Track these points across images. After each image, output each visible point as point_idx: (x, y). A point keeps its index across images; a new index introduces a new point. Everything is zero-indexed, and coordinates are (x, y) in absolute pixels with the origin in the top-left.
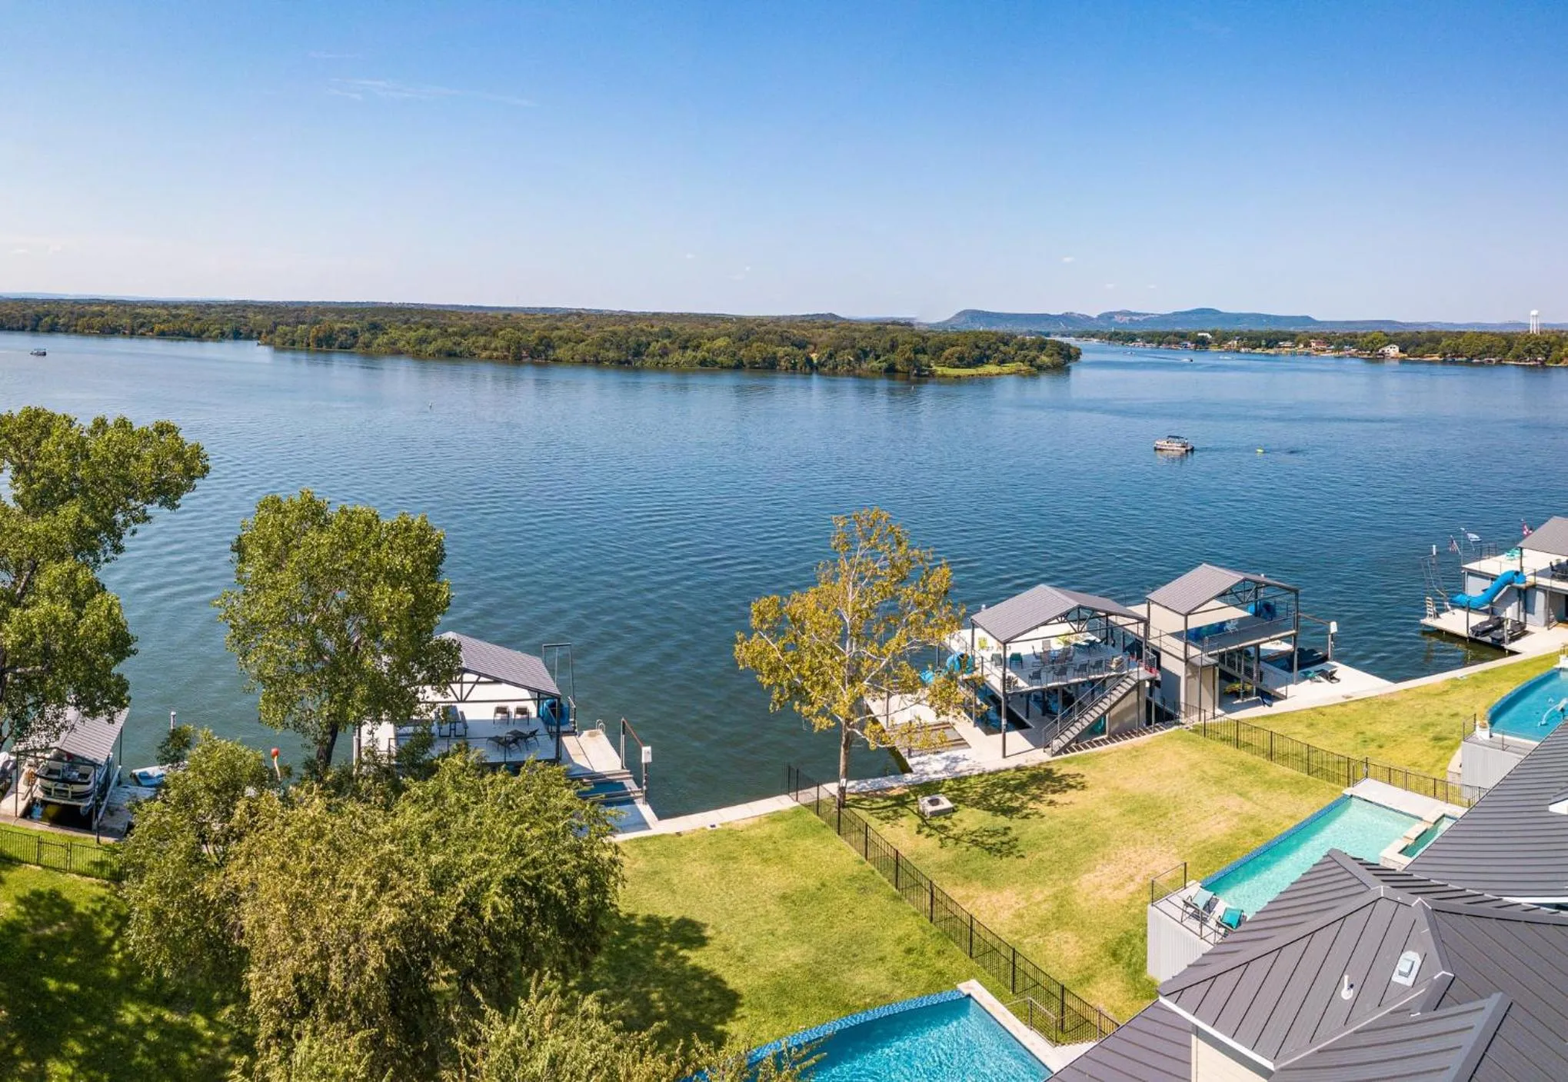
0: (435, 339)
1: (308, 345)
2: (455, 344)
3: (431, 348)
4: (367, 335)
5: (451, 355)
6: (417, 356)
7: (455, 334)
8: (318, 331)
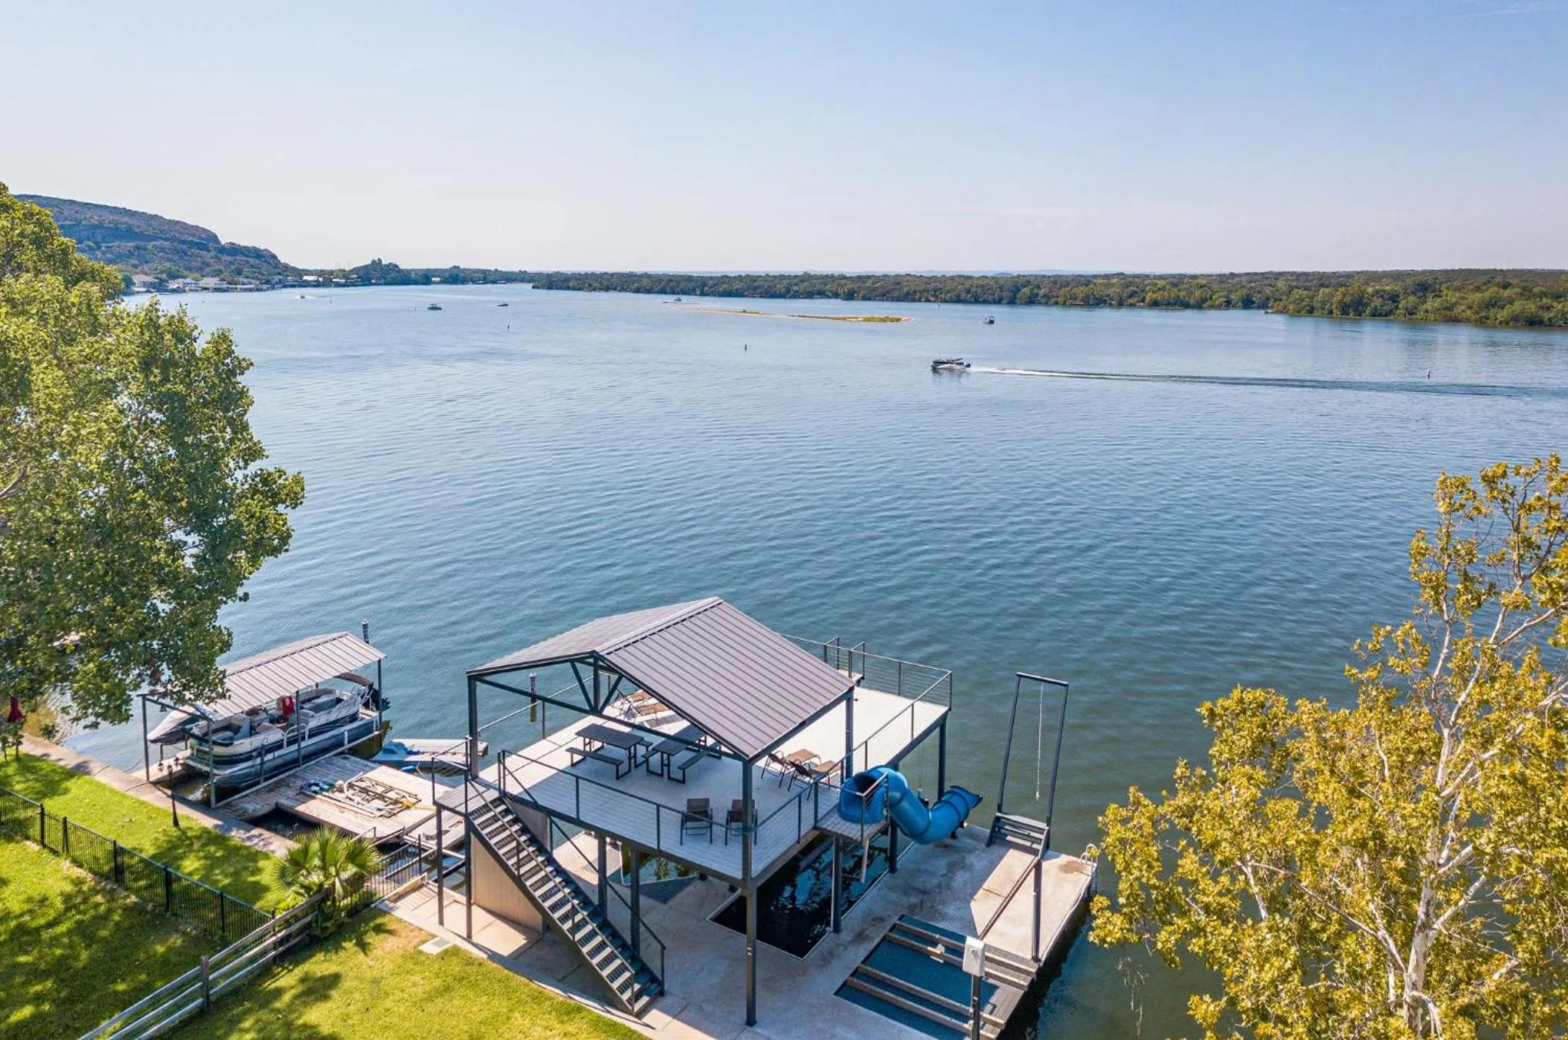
0: (1511, 302)
1: (1331, 312)
2: (1542, 307)
3: (1503, 314)
4: (1412, 299)
5: (1533, 323)
6: (1482, 323)
7: (1545, 294)
8: (1344, 295)
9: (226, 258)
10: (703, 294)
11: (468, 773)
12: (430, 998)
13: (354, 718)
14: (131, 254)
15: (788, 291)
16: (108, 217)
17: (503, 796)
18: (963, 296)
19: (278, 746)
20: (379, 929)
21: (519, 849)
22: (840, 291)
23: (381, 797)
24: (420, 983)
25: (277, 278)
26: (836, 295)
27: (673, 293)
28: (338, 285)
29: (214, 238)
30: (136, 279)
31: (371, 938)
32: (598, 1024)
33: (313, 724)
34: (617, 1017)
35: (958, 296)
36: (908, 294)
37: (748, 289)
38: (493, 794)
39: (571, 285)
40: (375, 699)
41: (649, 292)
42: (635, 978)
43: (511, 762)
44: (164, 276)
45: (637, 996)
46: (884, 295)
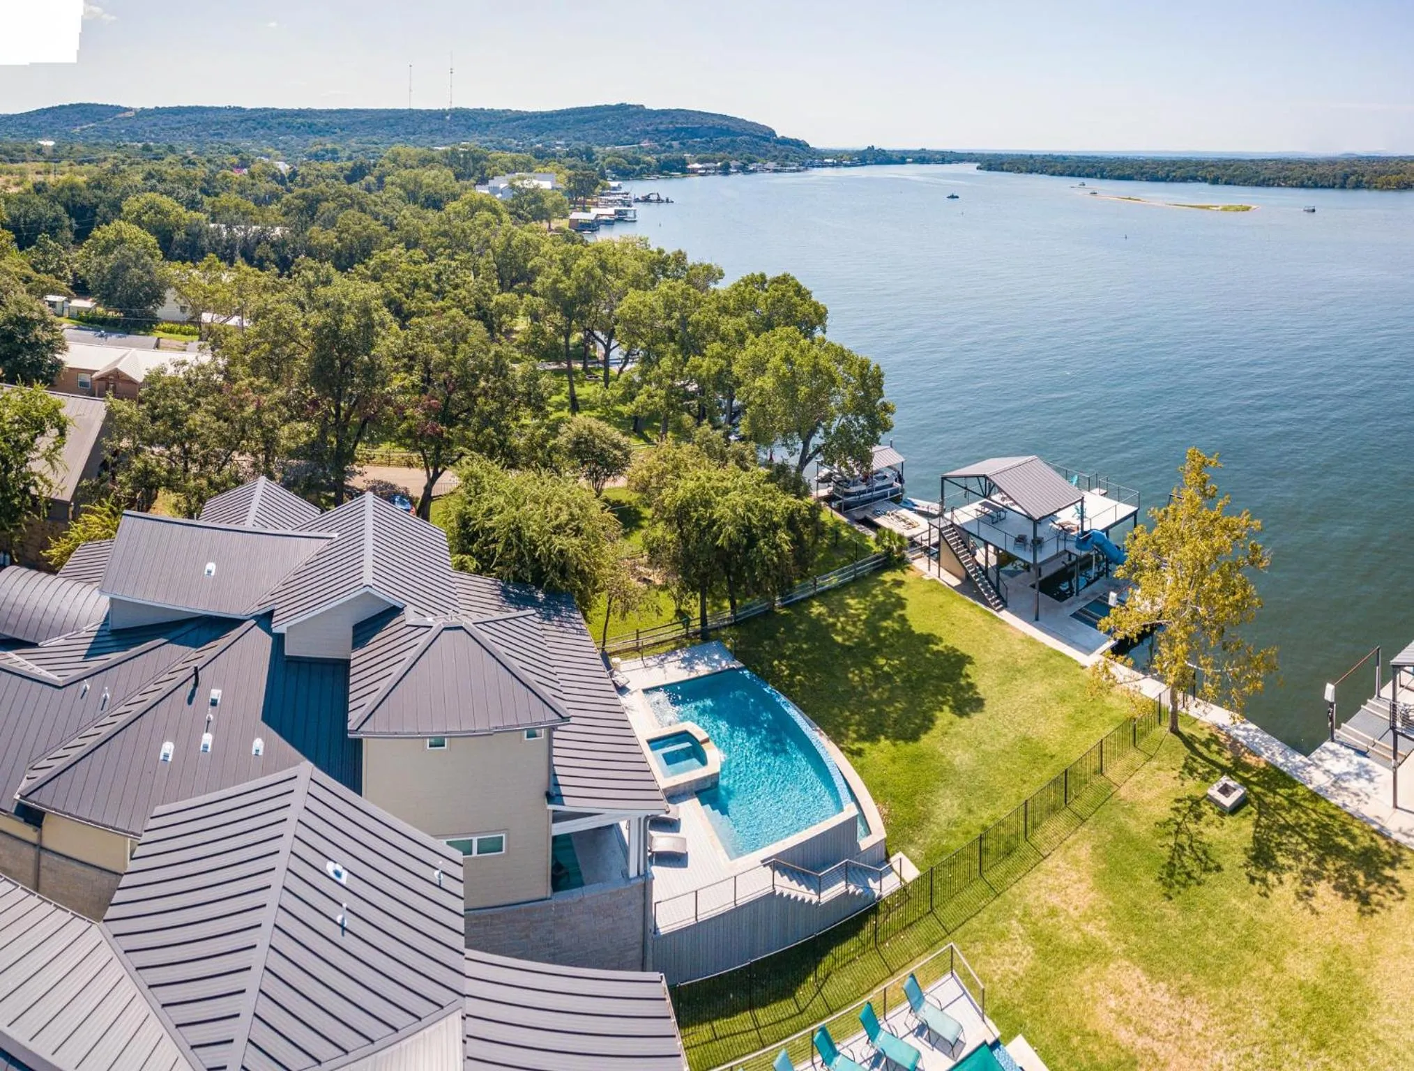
9: (779, 147)
10: (1103, 177)
11: (941, 515)
12: (927, 592)
13: (891, 485)
14: (728, 146)
15: (1168, 176)
16: (717, 121)
17: (953, 525)
18: (1306, 182)
19: (864, 492)
20: (908, 568)
21: (957, 545)
22: (1208, 176)
23: (904, 521)
24: (922, 588)
25: (809, 161)
26: (1205, 180)
27: (1080, 176)
28: (846, 166)
29: (773, 133)
30: (733, 163)
31: (906, 571)
32: (982, 610)
33: (877, 485)
34: (989, 610)
35: (1302, 182)
36: (1264, 181)
37: (1136, 174)
38: (949, 523)
39: (1005, 167)
40: (900, 479)
41: (1061, 175)
42: (997, 598)
43: (956, 512)
44: (746, 162)
45: (998, 604)
46: (1245, 181)
